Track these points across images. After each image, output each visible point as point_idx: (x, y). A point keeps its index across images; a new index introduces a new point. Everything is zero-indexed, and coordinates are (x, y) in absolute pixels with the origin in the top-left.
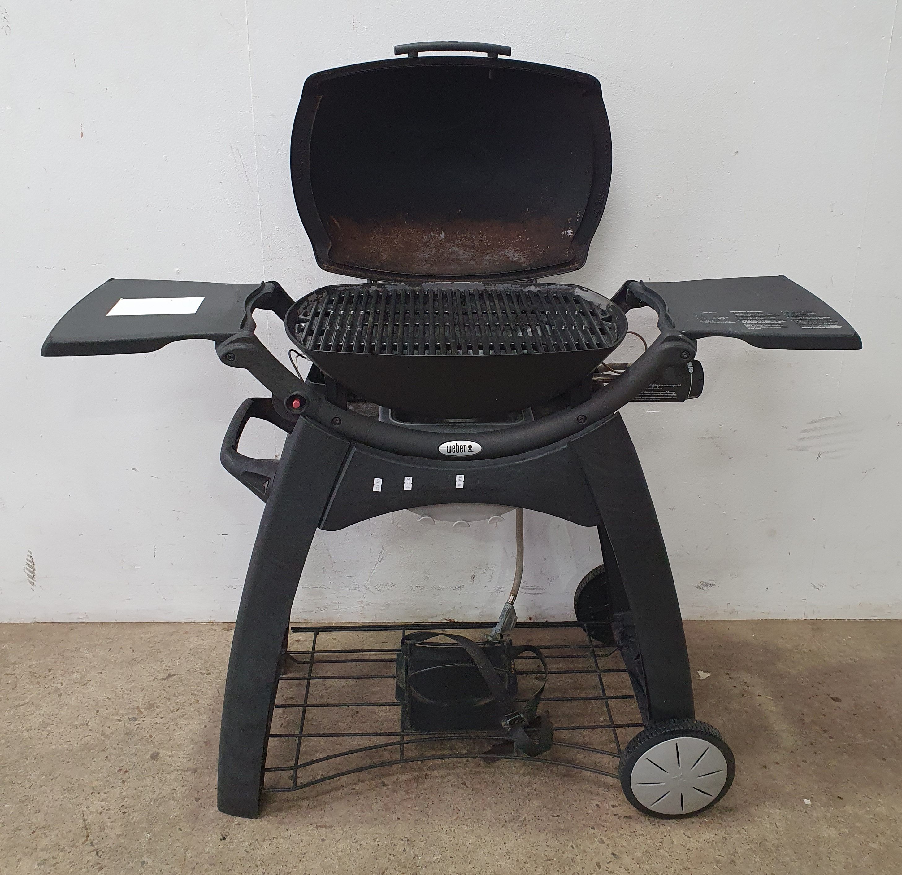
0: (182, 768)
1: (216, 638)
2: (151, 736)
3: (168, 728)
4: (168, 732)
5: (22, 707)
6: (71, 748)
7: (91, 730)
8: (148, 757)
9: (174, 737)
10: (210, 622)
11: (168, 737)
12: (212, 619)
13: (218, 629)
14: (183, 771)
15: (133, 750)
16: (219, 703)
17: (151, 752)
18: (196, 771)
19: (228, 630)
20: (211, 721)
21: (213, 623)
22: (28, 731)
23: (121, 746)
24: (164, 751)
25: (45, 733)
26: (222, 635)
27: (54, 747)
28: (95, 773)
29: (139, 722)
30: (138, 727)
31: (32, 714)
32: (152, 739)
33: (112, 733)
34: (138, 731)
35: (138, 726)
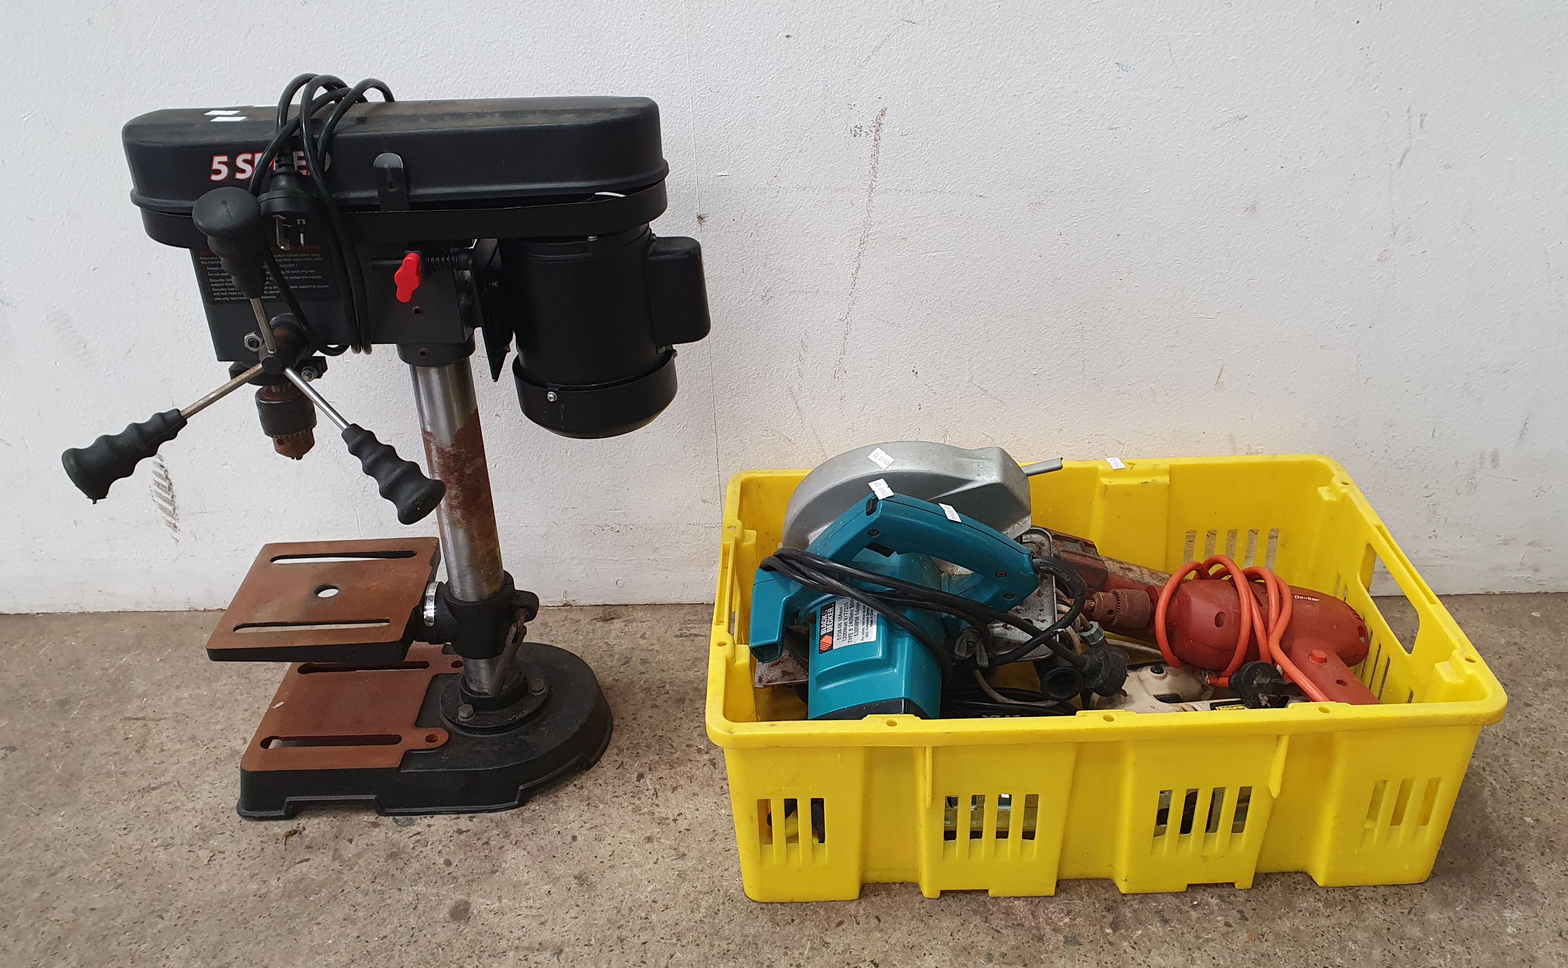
0: (526, 944)
1: (581, 638)
2: (448, 863)
3: (487, 843)
4: (487, 852)
5: (155, 793)
6: (263, 891)
7: (308, 847)
8: (444, 912)
9: (504, 865)
10: (565, 605)
11: (488, 866)
12: (570, 599)
13: (584, 619)
14: (530, 949)
15: (408, 898)
16: (600, 781)
17: (449, 903)
18: (561, 951)
19: (605, 620)
20: (588, 826)
21: (571, 605)
22: (166, 847)
23: (379, 888)
24: (481, 900)
25: (204, 855)
26: (594, 631)
27: (223, 887)
28: (319, 954)
29: (420, 830)
30: (418, 841)
31: (177, 808)
32: (451, 869)
33: (359, 855)
34: (418, 849)
35: (418, 837)
